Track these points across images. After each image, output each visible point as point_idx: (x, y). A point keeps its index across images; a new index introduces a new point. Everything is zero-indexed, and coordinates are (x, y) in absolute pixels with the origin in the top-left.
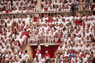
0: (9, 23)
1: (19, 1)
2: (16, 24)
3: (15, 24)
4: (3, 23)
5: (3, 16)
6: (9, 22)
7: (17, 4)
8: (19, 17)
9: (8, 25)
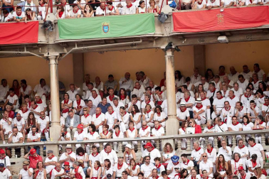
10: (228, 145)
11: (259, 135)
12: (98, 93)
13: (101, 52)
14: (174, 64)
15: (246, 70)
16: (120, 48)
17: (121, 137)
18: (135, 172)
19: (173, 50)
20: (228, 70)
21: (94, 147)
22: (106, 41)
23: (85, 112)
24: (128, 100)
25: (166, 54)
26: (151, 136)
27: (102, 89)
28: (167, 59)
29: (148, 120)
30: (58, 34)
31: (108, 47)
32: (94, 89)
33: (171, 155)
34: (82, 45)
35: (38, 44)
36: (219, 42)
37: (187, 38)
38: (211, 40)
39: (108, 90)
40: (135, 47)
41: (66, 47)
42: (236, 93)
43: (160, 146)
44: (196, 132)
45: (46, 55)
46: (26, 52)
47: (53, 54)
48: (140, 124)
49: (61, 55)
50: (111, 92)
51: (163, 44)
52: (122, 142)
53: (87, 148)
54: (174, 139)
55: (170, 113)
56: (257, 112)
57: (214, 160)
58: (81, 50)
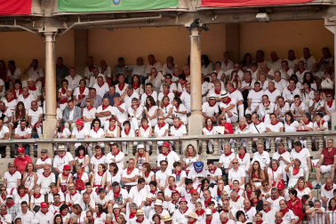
0: (236, 169)
1: (271, 91)
2: (259, 173)
3: (256, 173)
4: (215, 169)
5: (216, 143)
6: (235, 165)
7: (265, 100)
8: (273, 148)
9: (232, 175)
10: (265, 150)
11: (304, 138)
12: (104, 79)
13: (110, 28)
14: (201, 47)
15: (292, 56)
16: (134, 25)
17: (132, 135)
18: (148, 180)
19: (200, 29)
20: (268, 55)
21: (97, 147)
22: (117, 15)
23: (88, 104)
24: (142, 90)
25: (191, 34)
26: (169, 135)
27: (109, 76)
28: (192, 39)
29: (166, 115)
30: (56, 4)
31: (119, 23)
32: (100, 75)
33: (194, 160)
34: (86, 20)
35: (31, 17)
36: (258, 21)
37: (218, 14)
38: (248, 18)
39: (118, 76)
40: (152, 24)
41: (66, 22)
42: (277, 85)
43: (180, 148)
44: (225, 133)
45: (41, 30)
46: (15, 26)
47: (50, 29)
48: (155, 121)
49: (60, 31)
50: (121, 79)
51: (188, 21)
52: (132, 142)
53: (89, 148)
54: (198, 141)
55: (194, 108)
56: (303, 109)
57: (248, 168)
58: (84, 25)
